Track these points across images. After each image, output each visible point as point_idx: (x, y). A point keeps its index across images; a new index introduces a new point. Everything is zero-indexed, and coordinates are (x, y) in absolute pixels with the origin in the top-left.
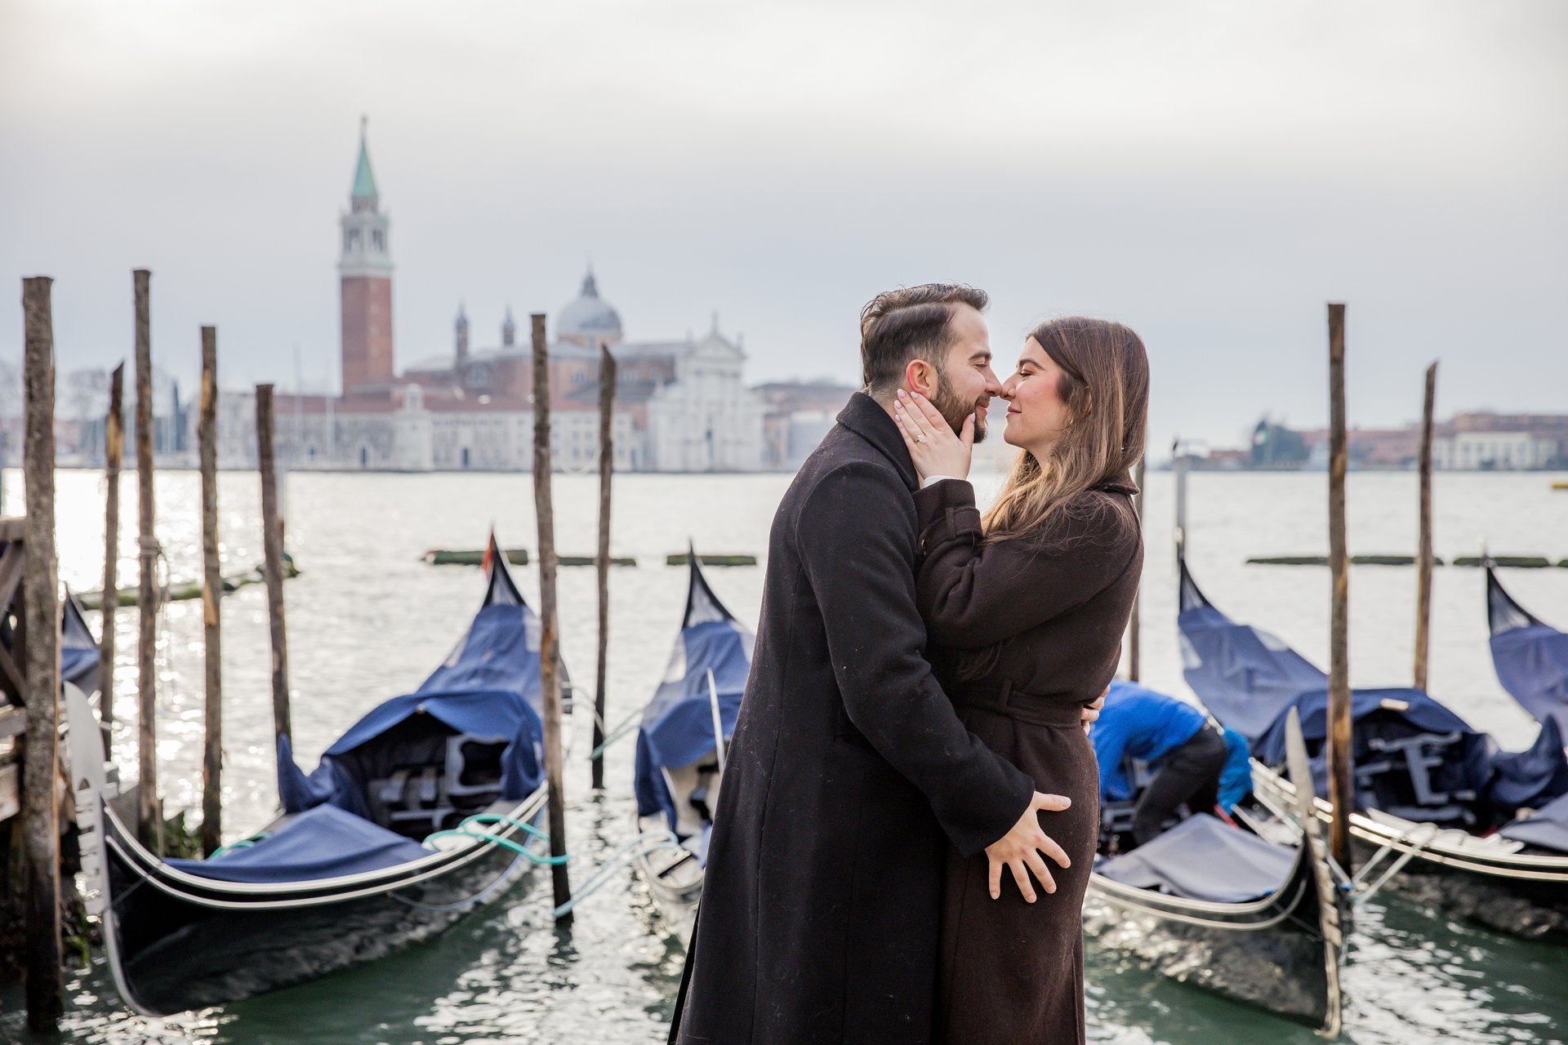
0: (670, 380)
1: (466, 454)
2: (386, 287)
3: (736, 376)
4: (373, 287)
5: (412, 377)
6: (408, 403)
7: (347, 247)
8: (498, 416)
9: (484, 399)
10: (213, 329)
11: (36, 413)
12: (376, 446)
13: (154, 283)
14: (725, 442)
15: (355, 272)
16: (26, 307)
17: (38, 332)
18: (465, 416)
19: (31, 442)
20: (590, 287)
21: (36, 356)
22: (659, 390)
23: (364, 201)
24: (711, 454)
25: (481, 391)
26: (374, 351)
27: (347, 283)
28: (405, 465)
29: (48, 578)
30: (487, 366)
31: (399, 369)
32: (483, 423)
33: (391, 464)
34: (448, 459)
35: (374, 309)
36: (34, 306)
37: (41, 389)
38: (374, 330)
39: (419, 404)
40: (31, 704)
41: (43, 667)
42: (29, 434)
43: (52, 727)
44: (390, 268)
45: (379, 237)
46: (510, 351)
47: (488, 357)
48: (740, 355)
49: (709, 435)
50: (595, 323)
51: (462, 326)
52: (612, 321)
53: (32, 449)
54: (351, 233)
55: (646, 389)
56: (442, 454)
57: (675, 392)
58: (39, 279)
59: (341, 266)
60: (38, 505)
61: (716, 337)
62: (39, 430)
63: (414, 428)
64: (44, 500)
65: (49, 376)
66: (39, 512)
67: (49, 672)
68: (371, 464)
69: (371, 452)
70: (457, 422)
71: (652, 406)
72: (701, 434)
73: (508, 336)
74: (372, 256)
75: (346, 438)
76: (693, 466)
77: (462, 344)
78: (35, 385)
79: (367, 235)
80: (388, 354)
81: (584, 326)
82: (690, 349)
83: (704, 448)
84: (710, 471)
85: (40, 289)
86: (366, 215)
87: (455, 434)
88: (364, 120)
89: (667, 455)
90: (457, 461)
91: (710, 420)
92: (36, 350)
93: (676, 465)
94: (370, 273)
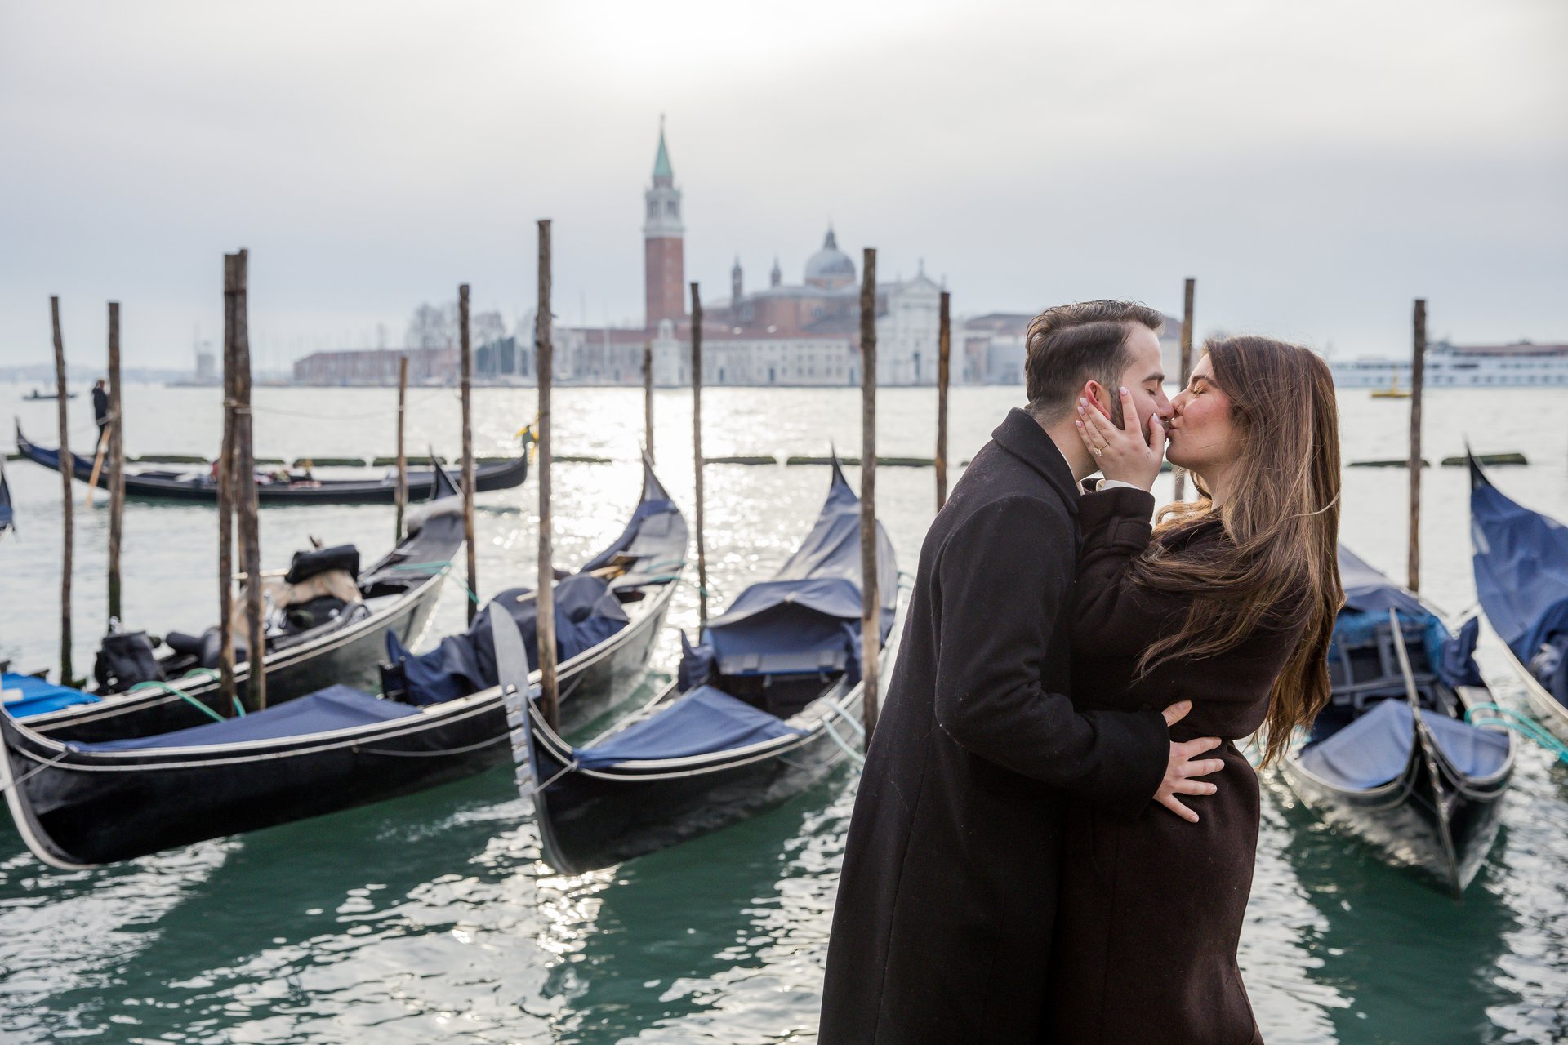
0: (883, 313)
1: (722, 372)
2: (678, 246)
4: (669, 245)
6: (662, 334)
7: (649, 214)
8: (744, 343)
9: (739, 330)
15: (655, 234)
20: (830, 241)
23: (663, 178)
24: (917, 373)
25: (738, 324)
26: (669, 294)
27: (649, 242)
30: (754, 304)
35: (667, 260)
38: (668, 279)
39: (670, 334)
44: (682, 230)
45: (673, 207)
46: (778, 290)
47: (758, 295)
49: (917, 355)
50: (832, 269)
51: (737, 273)
52: (848, 267)
54: (652, 205)
57: (887, 322)
59: (645, 230)
61: (922, 278)
63: (666, 353)
70: (715, 349)
72: (911, 356)
73: (775, 279)
74: (666, 221)
76: (902, 381)
77: (737, 289)
79: (663, 206)
80: (680, 297)
81: (823, 272)
82: (900, 287)
83: (913, 366)
84: (916, 385)
86: (663, 190)
87: (714, 356)
88: (663, 118)
91: (917, 344)
94: (666, 234)
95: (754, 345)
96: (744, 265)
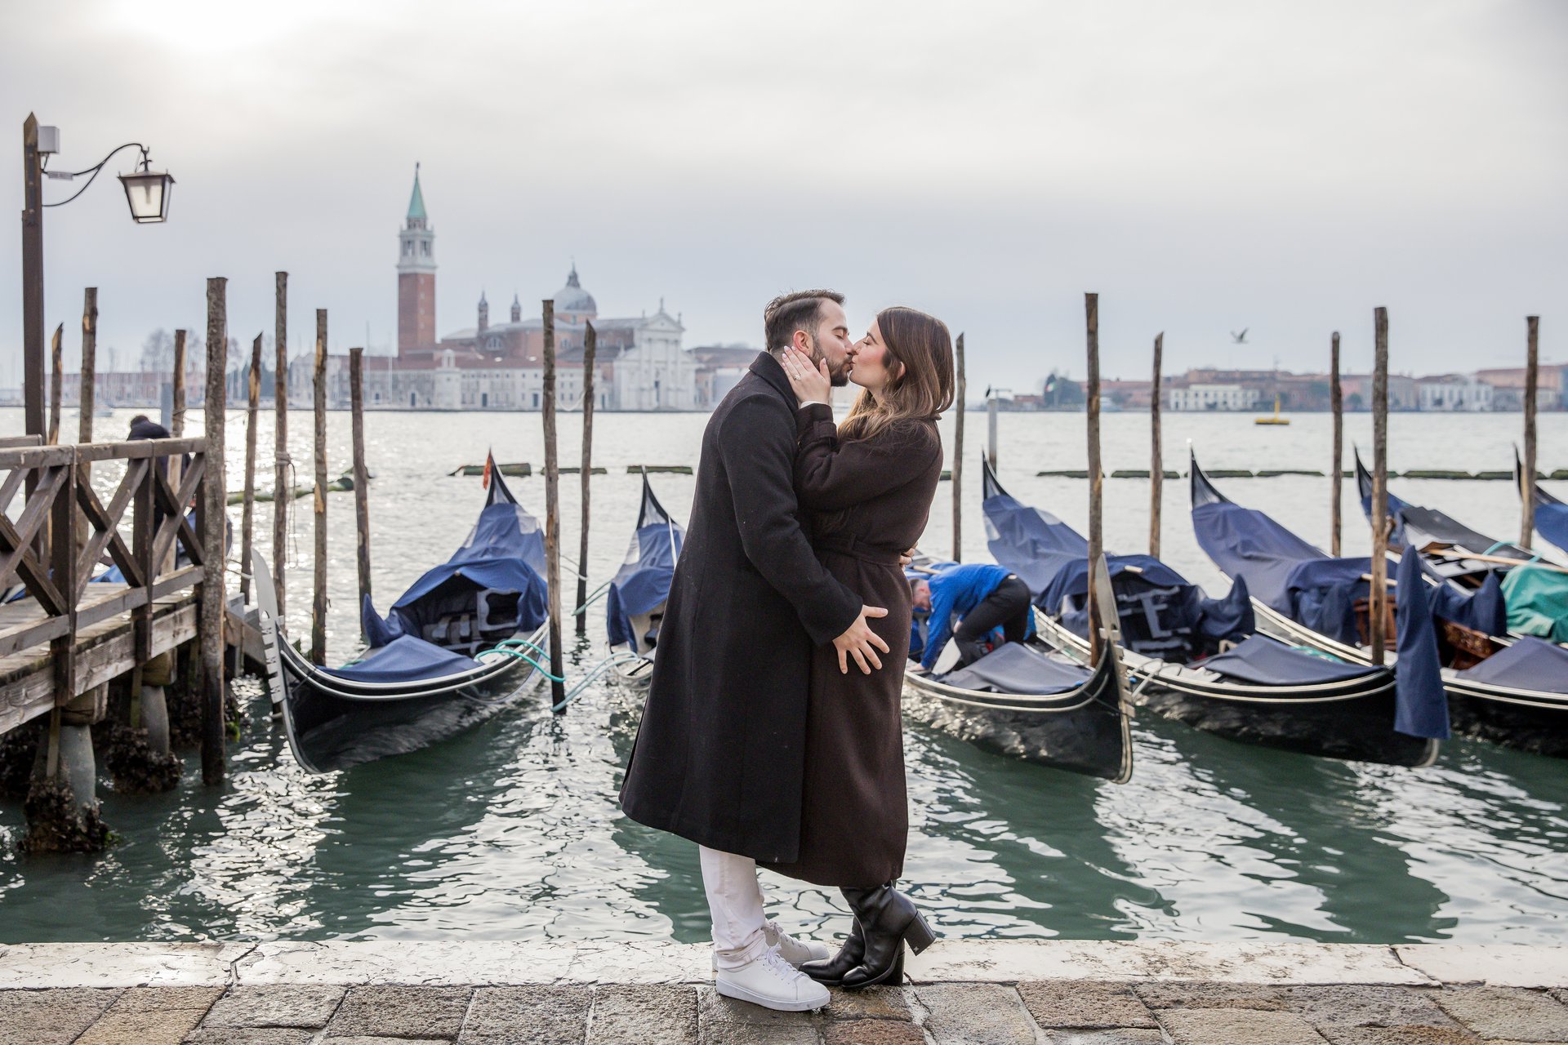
0: (630, 346)
1: (485, 396)
2: (431, 280)
3: (677, 342)
4: (422, 281)
5: (448, 343)
6: (445, 362)
7: (404, 253)
8: (507, 371)
9: (498, 359)
10: (325, 311)
11: (213, 368)
12: (422, 394)
13: (289, 280)
14: (668, 389)
15: (409, 270)
16: (209, 298)
17: (217, 314)
18: (485, 372)
19: (210, 387)
20: (573, 280)
21: (215, 331)
22: (622, 353)
23: (416, 221)
24: (658, 399)
25: (496, 354)
26: (422, 326)
27: (402, 277)
28: (442, 406)
29: (220, 478)
30: (500, 335)
31: (438, 340)
32: (497, 376)
33: (434, 406)
34: (473, 403)
35: (422, 296)
36: (214, 297)
37: (217, 352)
38: (422, 311)
39: (452, 362)
40: (207, 563)
41: (215, 538)
42: (209, 382)
43: (220, 578)
44: (434, 267)
45: (426, 246)
46: (516, 325)
47: (502, 329)
48: (680, 329)
49: (657, 384)
50: (576, 306)
51: (483, 308)
52: (589, 304)
53: (211, 392)
54: (407, 243)
55: (613, 352)
56: (468, 398)
57: (633, 354)
58: (218, 279)
59: (399, 267)
60: (214, 429)
61: (662, 315)
62: (216, 380)
63: (449, 380)
64: (218, 425)
65: (223, 343)
66: (214, 434)
67: (219, 541)
68: (418, 405)
69: (418, 396)
70: (479, 376)
71: (616, 364)
72: (653, 384)
73: (516, 315)
74: (421, 259)
75: (401, 386)
76: (646, 408)
77: (483, 321)
78: (214, 349)
79: (418, 245)
80: (432, 328)
81: (568, 308)
82: (644, 323)
83: (654, 393)
84: (657, 411)
85: (218, 286)
86: (418, 231)
87: (478, 383)
88: (418, 165)
89: (627, 399)
90: (479, 404)
91: (658, 374)
92: (214, 326)
93: (634, 407)
94: (420, 271)
95: (518, 373)
96: (488, 299)
